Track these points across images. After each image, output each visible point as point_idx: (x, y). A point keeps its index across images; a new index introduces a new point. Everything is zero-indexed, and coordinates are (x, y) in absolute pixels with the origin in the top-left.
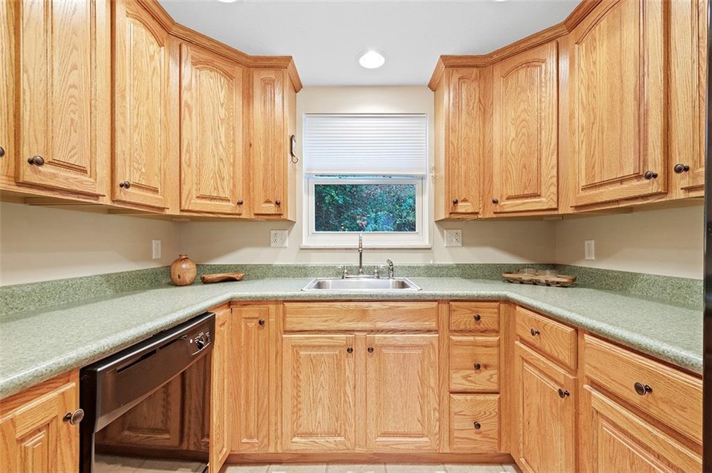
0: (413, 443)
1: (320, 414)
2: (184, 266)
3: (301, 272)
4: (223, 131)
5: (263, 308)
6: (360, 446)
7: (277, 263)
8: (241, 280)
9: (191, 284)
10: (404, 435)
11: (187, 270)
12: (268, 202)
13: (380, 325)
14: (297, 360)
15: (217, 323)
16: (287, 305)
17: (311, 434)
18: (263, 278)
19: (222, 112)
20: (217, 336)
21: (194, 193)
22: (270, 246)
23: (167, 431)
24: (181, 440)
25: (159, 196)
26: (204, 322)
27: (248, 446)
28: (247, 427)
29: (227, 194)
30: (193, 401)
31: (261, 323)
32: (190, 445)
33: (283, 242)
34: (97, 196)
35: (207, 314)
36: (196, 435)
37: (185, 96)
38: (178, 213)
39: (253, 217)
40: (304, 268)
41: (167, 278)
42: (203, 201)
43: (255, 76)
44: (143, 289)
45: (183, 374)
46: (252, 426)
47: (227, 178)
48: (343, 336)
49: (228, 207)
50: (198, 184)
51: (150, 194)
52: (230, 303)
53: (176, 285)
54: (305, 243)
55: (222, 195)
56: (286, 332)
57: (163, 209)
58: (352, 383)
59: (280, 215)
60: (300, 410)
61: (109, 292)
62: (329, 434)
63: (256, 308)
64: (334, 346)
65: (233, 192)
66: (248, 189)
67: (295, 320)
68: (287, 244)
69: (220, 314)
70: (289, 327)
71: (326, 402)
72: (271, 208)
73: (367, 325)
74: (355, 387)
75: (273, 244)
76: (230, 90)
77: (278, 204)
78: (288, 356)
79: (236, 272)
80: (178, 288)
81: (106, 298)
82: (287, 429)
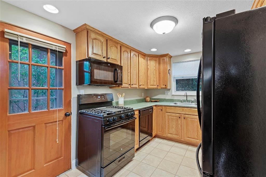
0: (195, 141)
1: (173, 130)
2: (148, 98)
3: (171, 101)
4: (154, 72)
5: (162, 107)
6: (183, 139)
7: (166, 98)
8: (159, 102)
9: (149, 102)
10: (193, 138)
11: (148, 99)
12: (163, 85)
13: (187, 113)
14: (169, 118)
15: (154, 109)
16: (167, 107)
17: (172, 134)
18: (163, 101)
19: (154, 68)
20: (154, 111)
21: (150, 85)
22: (165, 94)
23: (145, 128)
24: (148, 130)
25: (144, 86)
26: (151, 108)
27: (160, 133)
28: (159, 130)
29: (155, 84)
30: (150, 123)
31: (161, 110)
32: (149, 131)
33: (168, 93)
34: (137, 88)
35: (152, 107)
36: (150, 129)
37: (148, 67)
38: (147, 88)
39: (161, 88)
40: (173, 100)
41: (145, 100)
42: (151, 86)
43: (161, 59)
44: (141, 102)
45: (148, 115)
46: (160, 130)
47: (155, 81)
48: (178, 114)
49: (155, 87)
50: (150, 83)
51: (143, 86)
52: (156, 106)
53: (147, 102)
54: (173, 94)
55: (154, 84)
56: (166, 112)
57: (144, 88)
58: (180, 125)
59: (166, 88)
60: (169, 128)
61: (137, 102)
62: (176, 135)
63: (161, 107)
64: (176, 116)
65: (156, 84)
66: (160, 83)
67: (168, 110)
68: (169, 94)
69: (154, 107)
70: (167, 112)
71: (175, 128)
72: (164, 87)
73: (184, 113)
74: (181, 126)
75: (166, 94)
76: (156, 63)
77: (166, 86)
78: (167, 117)
79: (158, 100)
80: (147, 103)
81: (136, 103)
82: (167, 132)
